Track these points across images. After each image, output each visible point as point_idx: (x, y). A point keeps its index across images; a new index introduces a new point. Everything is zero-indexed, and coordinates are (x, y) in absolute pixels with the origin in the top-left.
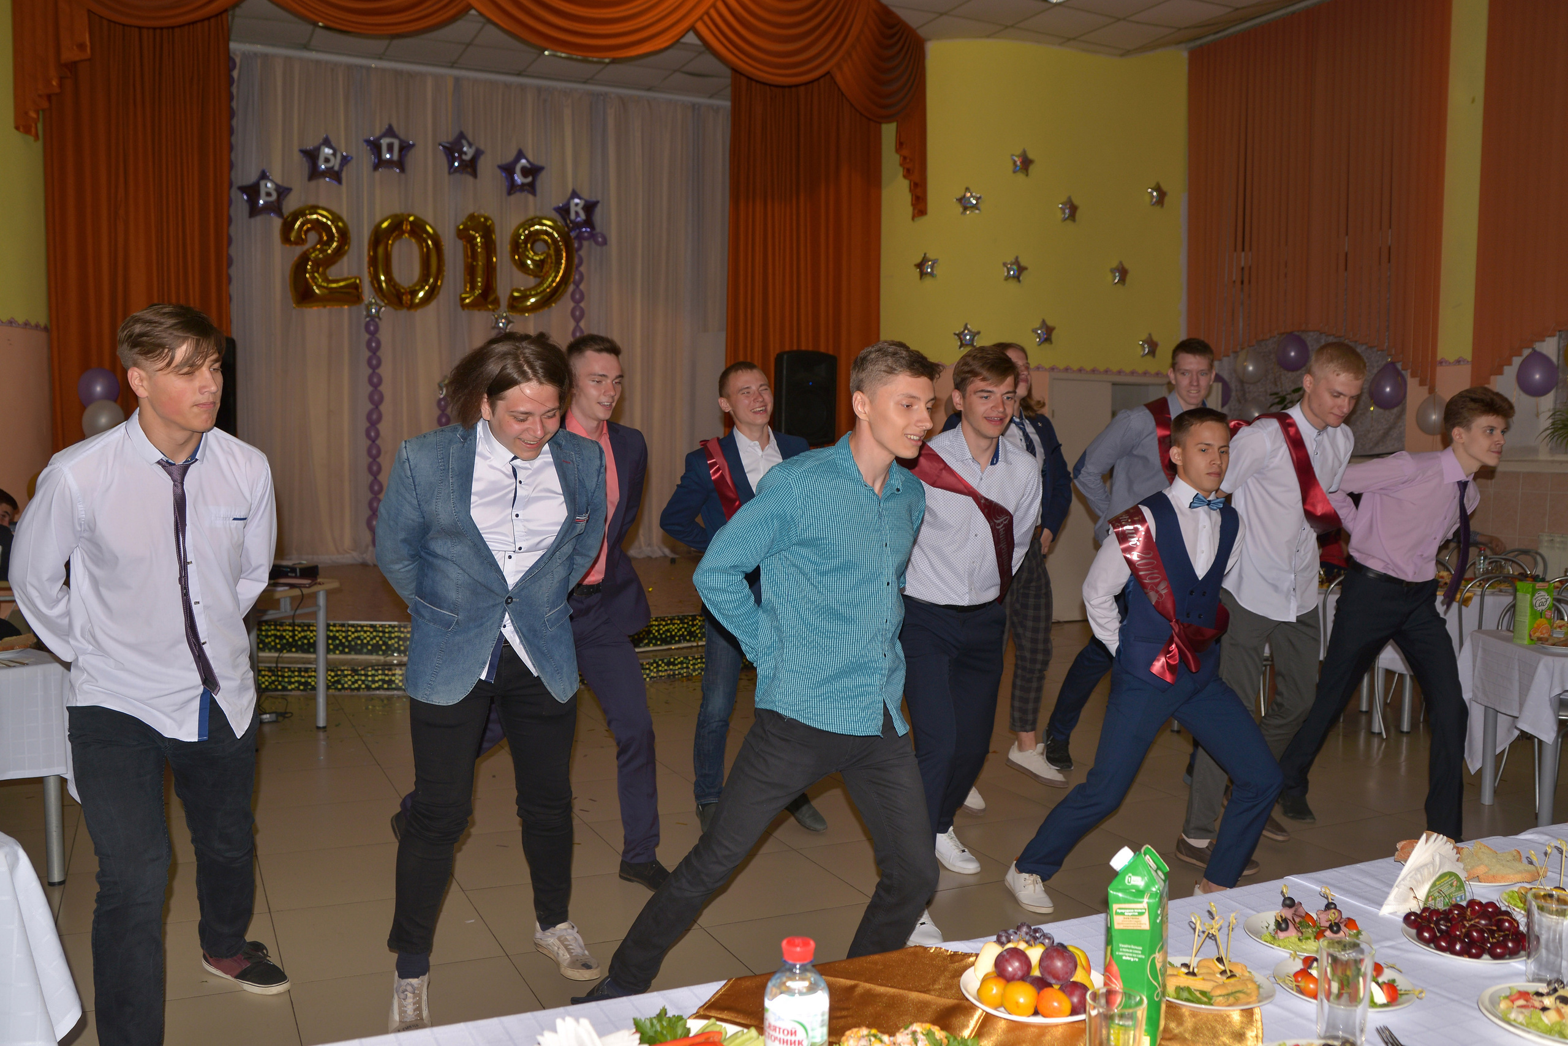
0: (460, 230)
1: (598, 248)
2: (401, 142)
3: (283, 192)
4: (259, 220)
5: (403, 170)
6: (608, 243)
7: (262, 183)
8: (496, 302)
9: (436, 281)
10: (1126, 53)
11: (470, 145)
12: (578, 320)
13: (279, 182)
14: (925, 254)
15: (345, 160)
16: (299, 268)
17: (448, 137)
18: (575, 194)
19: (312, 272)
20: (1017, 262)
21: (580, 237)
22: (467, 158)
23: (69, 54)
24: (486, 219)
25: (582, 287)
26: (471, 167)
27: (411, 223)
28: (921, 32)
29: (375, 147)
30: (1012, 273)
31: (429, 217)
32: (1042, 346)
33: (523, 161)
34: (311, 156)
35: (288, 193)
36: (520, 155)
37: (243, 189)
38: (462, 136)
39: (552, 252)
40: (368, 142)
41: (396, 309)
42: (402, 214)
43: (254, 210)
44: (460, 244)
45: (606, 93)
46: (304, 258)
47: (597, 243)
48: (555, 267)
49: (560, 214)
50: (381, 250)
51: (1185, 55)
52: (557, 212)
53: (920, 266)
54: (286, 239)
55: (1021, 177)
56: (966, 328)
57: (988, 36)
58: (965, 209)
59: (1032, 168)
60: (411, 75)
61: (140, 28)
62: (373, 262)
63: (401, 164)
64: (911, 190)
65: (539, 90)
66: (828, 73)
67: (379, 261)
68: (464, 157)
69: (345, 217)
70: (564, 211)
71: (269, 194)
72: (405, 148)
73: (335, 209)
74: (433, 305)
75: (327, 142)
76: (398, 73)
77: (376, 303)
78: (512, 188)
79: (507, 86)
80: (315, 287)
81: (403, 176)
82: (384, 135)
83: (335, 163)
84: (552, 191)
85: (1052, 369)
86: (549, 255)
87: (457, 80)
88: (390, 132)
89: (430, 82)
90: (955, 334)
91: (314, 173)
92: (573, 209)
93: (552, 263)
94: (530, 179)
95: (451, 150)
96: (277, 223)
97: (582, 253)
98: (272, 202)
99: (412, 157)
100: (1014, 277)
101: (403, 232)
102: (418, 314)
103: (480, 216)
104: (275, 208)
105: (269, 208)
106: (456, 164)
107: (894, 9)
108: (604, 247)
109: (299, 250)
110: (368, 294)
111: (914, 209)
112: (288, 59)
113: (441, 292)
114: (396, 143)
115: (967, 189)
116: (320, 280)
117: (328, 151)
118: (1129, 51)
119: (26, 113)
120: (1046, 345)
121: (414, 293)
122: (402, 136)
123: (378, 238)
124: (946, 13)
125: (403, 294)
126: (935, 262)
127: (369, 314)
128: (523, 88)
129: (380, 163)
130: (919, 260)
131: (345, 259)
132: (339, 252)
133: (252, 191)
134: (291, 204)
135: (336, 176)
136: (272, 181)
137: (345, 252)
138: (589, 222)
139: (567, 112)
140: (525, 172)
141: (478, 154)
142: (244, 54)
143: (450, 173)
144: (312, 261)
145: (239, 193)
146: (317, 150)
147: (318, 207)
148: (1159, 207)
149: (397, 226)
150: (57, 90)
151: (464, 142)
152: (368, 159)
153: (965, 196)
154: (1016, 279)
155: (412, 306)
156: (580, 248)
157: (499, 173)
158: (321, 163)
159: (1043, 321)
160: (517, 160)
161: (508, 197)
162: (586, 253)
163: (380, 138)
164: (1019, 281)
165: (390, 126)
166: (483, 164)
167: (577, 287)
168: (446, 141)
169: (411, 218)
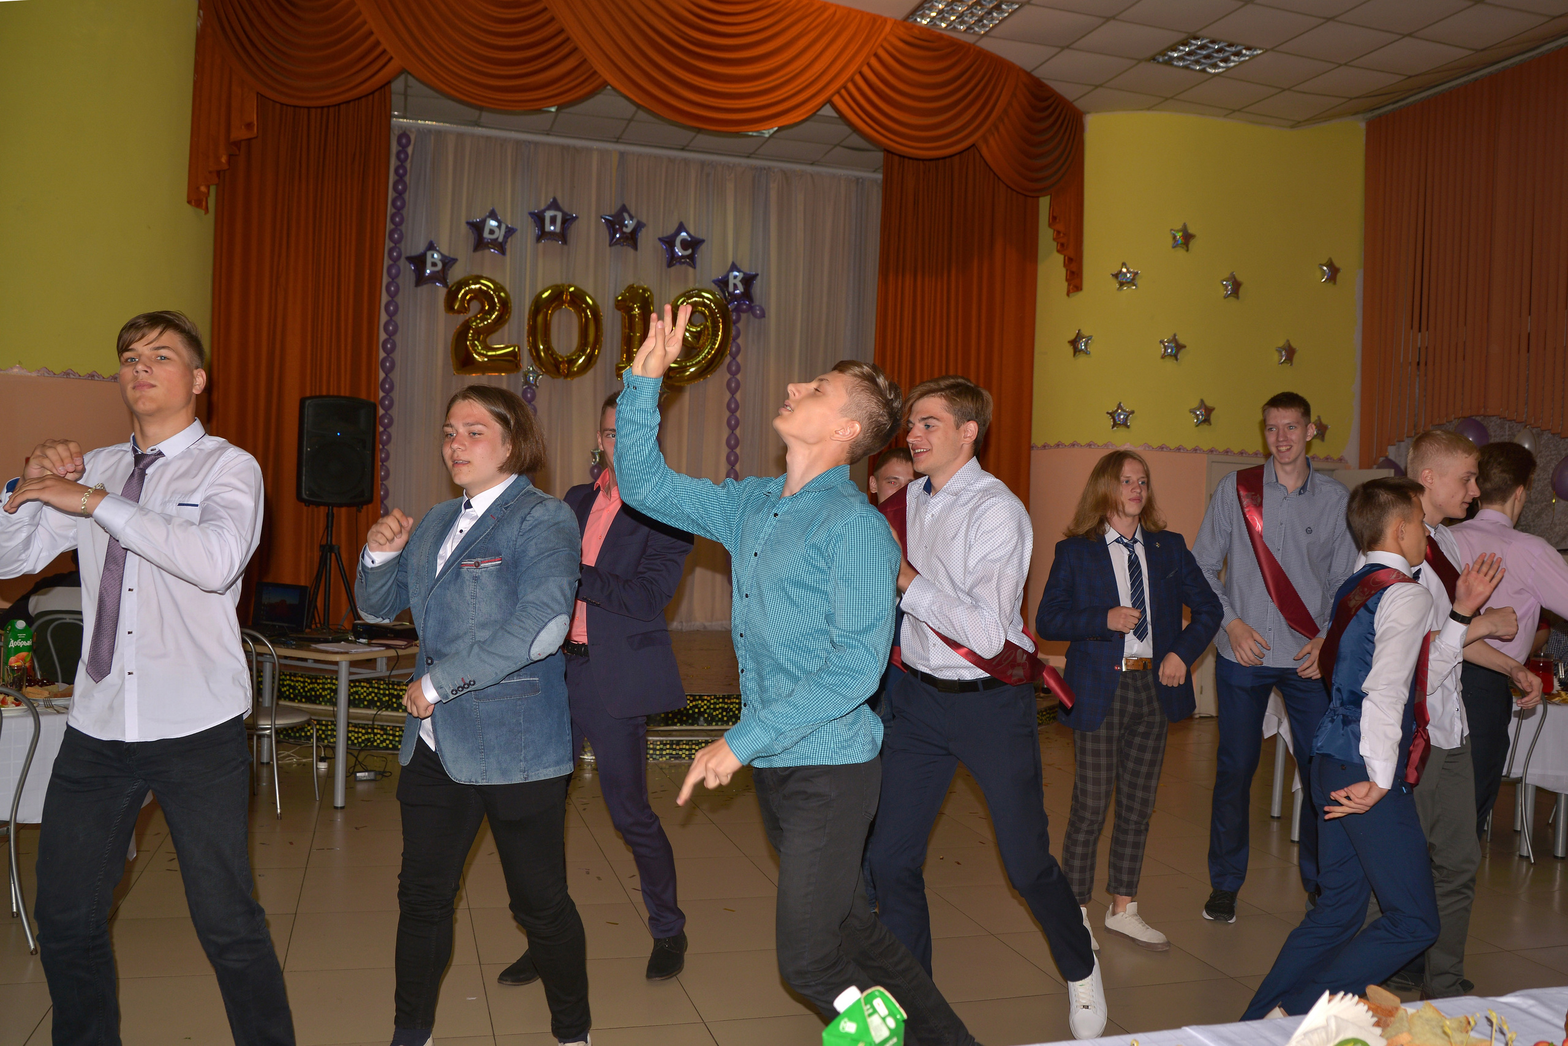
0: (619, 301)
1: (757, 320)
2: (564, 214)
3: (448, 262)
4: (425, 289)
5: (565, 241)
6: (766, 315)
7: (429, 254)
9: (593, 351)
10: (1297, 124)
11: (631, 218)
12: (733, 392)
13: (446, 253)
14: (1079, 331)
15: (510, 232)
16: (461, 336)
17: (609, 210)
18: (734, 267)
19: (473, 340)
20: (1174, 340)
21: (737, 310)
22: (628, 230)
23: (239, 133)
24: (645, 291)
25: (739, 359)
26: (632, 240)
27: (571, 293)
28: (1079, 105)
29: (539, 219)
30: (1169, 351)
31: (589, 289)
32: (1200, 426)
33: (684, 234)
34: (477, 228)
35: (454, 263)
36: (681, 228)
37: (411, 259)
38: (624, 209)
39: (709, 324)
40: (532, 214)
41: (553, 378)
42: (563, 285)
43: (420, 279)
44: (618, 314)
45: (769, 168)
46: (466, 326)
47: (755, 315)
48: (712, 339)
49: (719, 287)
50: (540, 318)
51: (1362, 126)
52: (716, 284)
53: (1074, 343)
54: (449, 307)
55: (1181, 252)
56: (1119, 407)
57: (1149, 109)
58: (1122, 284)
59: (1192, 244)
60: (576, 150)
61: (309, 108)
62: (533, 331)
63: (562, 237)
64: (1065, 265)
65: (703, 164)
66: (974, 145)
68: (625, 229)
69: (508, 289)
70: (723, 283)
71: (434, 264)
72: (568, 220)
73: (498, 280)
74: (590, 374)
75: (493, 215)
76: (564, 148)
77: (534, 372)
78: (672, 260)
79: (671, 160)
80: (474, 355)
81: (565, 247)
82: (549, 208)
83: (500, 235)
84: (711, 264)
85: (1211, 451)
86: (706, 327)
87: (622, 154)
88: (554, 205)
89: (595, 157)
90: (1108, 413)
91: (480, 244)
92: (731, 281)
93: (708, 334)
94: (689, 251)
95: (614, 224)
96: (441, 291)
97: (740, 325)
98: (438, 272)
99: (574, 230)
100: (1170, 355)
101: (563, 302)
102: (575, 382)
103: (639, 288)
105: (434, 278)
106: (618, 236)
107: (1046, 82)
108: (763, 319)
109: (462, 318)
110: (526, 363)
111: (1069, 285)
112: (460, 136)
113: (599, 361)
114: (559, 215)
115: (1124, 265)
116: (480, 348)
117: (493, 223)
118: (1299, 122)
119: (198, 188)
120: (1205, 426)
121: (571, 362)
122: (566, 209)
123: (539, 307)
124: (1101, 86)
125: (561, 363)
126: (1089, 338)
127: (527, 382)
128: (687, 162)
129: (543, 235)
130: (1073, 337)
131: (506, 326)
132: (500, 321)
133: (419, 261)
135: (501, 247)
136: (438, 251)
137: (505, 321)
138: (747, 295)
139: (730, 186)
140: (685, 245)
141: (639, 226)
142: (420, 132)
143: (610, 245)
144: (473, 329)
145: (407, 263)
146: (483, 222)
147: (482, 278)
148: (1330, 284)
149: (557, 296)
150: (226, 167)
151: (626, 215)
152: (533, 231)
153: (1121, 271)
154: (1173, 358)
155: (569, 374)
156: (738, 320)
157: (659, 245)
158: (486, 235)
159: (1202, 401)
160: (678, 233)
161: (669, 269)
162: (745, 324)
163: (544, 211)
164: (1177, 360)
165: (555, 199)
166: (644, 237)
167: (734, 358)
168: (608, 214)
169: (572, 289)
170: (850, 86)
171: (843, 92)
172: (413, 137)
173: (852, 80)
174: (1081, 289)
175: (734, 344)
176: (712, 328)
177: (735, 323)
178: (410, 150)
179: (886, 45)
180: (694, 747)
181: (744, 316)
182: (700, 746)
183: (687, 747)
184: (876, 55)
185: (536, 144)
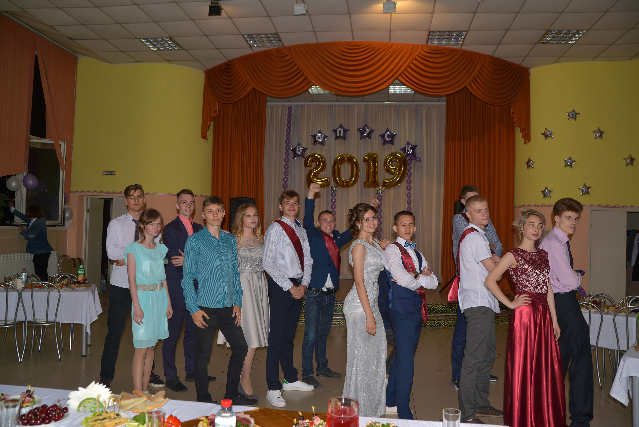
0: (365, 159)
1: (418, 163)
2: (344, 129)
3: (304, 150)
4: (297, 159)
6: (422, 161)
7: (298, 147)
8: (378, 185)
9: (356, 178)
11: (368, 128)
12: (409, 190)
13: (304, 146)
14: (530, 158)
16: (309, 175)
17: (361, 126)
18: (408, 143)
19: (313, 176)
20: (570, 159)
21: (410, 159)
24: (374, 155)
25: (411, 177)
26: (369, 136)
29: (335, 131)
30: (568, 164)
31: (355, 156)
32: (584, 196)
33: (389, 133)
34: (314, 136)
35: (307, 150)
36: (388, 130)
37: (292, 150)
38: (366, 125)
39: (399, 165)
40: (333, 130)
41: (342, 188)
42: (345, 155)
43: (295, 156)
44: (365, 164)
45: (422, 105)
46: (311, 171)
47: (417, 161)
49: (403, 151)
50: (336, 167)
52: (402, 150)
54: (305, 165)
55: (572, 121)
56: (546, 188)
57: (555, 62)
58: (546, 137)
59: (578, 117)
60: (350, 106)
62: (334, 172)
63: (344, 138)
66: (466, 87)
67: (336, 172)
68: (366, 133)
69: (325, 158)
70: (404, 149)
71: (299, 151)
72: (345, 131)
73: (323, 155)
74: (356, 185)
75: (320, 132)
76: (345, 106)
77: (335, 186)
78: (385, 142)
81: (345, 141)
82: (339, 128)
84: (400, 143)
85: (591, 206)
86: (397, 167)
87: (366, 106)
88: (341, 126)
89: (356, 108)
90: (542, 192)
91: (315, 142)
92: (407, 149)
93: (399, 169)
94: (390, 139)
95: (362, 131)
96: (304, 160)
97: (412, 165)
98: (301, 153)
99: (348, 134)
101: (345, 161)
102: (351, 189)
103: (372, 154)
104: (302, 155)
105: (299, 155)
106: (364, 135)
108: (420, 162)
109: (310, 168)
110: (332, 183)
111: (525, 140)
112: (308, 105)
113: (358, 181)
114: (342, 130)
115: (546, 129)
116: (315, 179)
117: (319, 135)
121: (348, 182)
123: (336, 163)
125: (344, 183)
126: (533, 161)
127: (332, 190)
129: (337, 137)
130: (527, 161)
132: (323, 169)
133: (294, 150)
134: (308, 153)
135: (323, 143)
136: (301, 146)
138: (414, 154)
139: (407, 113)
140: (389, 136)
141: (372, 131)
142: (295, 105)
143: (361, 139)
146: (316, 135)
147: (317, 154)
149: (342, 159)
151: (366, 128)
152: (334, 137)
153: (545, 132)
154: (570, 166)
155: (348, 186)
156: (411, 163)
157: (380, 138)
158: (317, 139)
159: (585, 184)
160: (386, 132)
161: (384, 146)
162: (413, 165)
163: (337, 129)
164: (572, 167)
165: (341, 124)
166: (373, 135)
167: (409, 178)
168: (361, 127)
169: (348, 156)
170: (405, 72)
171: (403, 75)
172: (293, 108)
173: (406, 70)
174: (530, 141)
175: (409, 172)
176: (399, 166)
177: (409, 164)
178: (292, 112)
179: (419, 55)
180: (341, 321)
181: (413, 161)
182: (343, 321)
183: (338, 321)
184: (415, 59)
185: (335, 105)
